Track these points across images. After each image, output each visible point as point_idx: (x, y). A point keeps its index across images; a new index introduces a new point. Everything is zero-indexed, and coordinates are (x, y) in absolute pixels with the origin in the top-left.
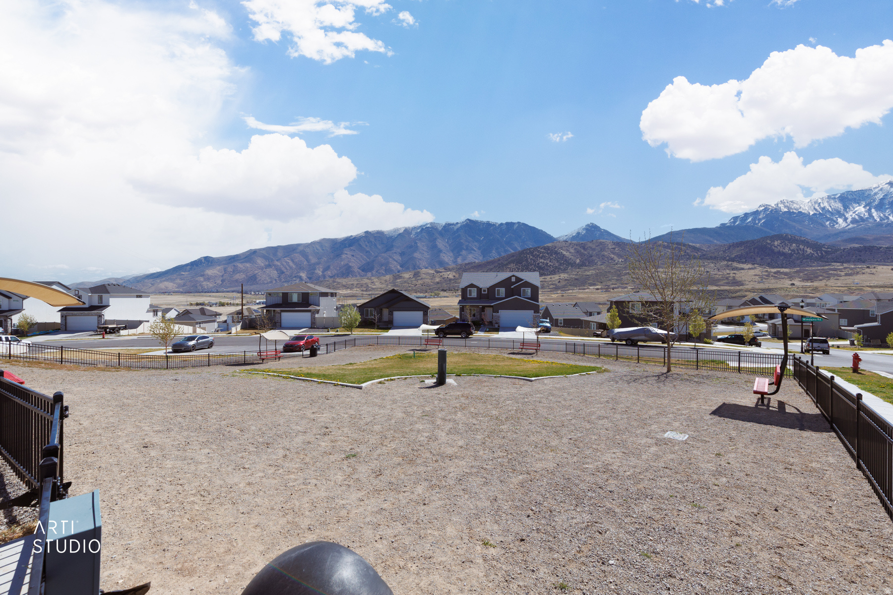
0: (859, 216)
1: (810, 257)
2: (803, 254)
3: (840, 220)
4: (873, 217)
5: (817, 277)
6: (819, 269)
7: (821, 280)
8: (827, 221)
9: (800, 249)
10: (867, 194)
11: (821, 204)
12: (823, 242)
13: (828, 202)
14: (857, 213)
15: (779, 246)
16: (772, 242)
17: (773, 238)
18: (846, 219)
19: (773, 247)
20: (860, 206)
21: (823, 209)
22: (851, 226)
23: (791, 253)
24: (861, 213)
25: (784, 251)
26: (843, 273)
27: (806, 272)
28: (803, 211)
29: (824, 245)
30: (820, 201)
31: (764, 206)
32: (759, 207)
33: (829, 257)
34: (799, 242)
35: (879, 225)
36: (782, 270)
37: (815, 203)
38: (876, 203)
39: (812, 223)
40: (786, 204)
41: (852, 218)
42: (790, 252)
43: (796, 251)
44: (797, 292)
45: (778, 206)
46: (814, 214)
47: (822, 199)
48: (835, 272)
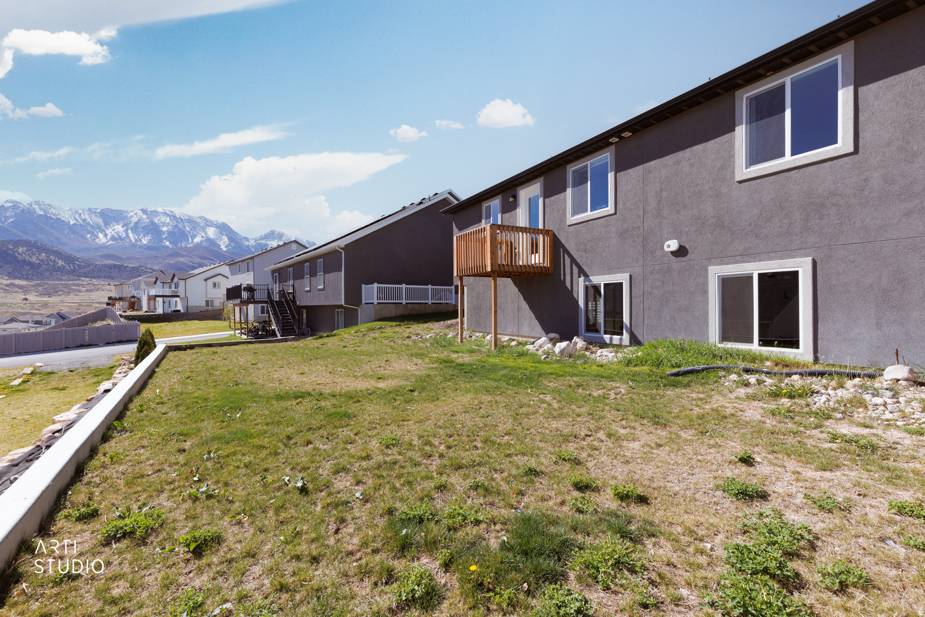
0: (118, 235)
1: (60, 270)
2: (54, 266)
3: (101, 235)
4: (129, 237)
5: (57, 292)
6: (62, 284)
7: (60, 295)
8: (88, 233)
9: (51, 260)
10: (124, 214)
11: (82, 215)
12: (78, 255)
13: (89, 214)
14: (116, 231)
15: (25, 253)
16: (15, 247)
17: (18, 243)
18: (106, 235)
19: (16, 254)
20: (118, 225)
21: (84, 220)
22: (110, 242)
23: (40, 263)
24: (119, 232)
25: (30, 260)
26: (84, 289)
27: (46, 286)
28: (62, 219)
29: (78, 258)
30: (80, 211)
31: (12, 202)
32: (5, 202)
33: (81, 271)
34: (48, 251)
35: (134, 246)
36: (17, 282)
37: (75, 212)
38: (132, 225)
39: (72, 234)
40: (43, 206)
41: (112, 235)
42: (38, 262)
43: (46, 262)
44: (23, 308)
45: (31, 206)
46: (74, 224)
47: (83, 210)
48: (77, 288)
